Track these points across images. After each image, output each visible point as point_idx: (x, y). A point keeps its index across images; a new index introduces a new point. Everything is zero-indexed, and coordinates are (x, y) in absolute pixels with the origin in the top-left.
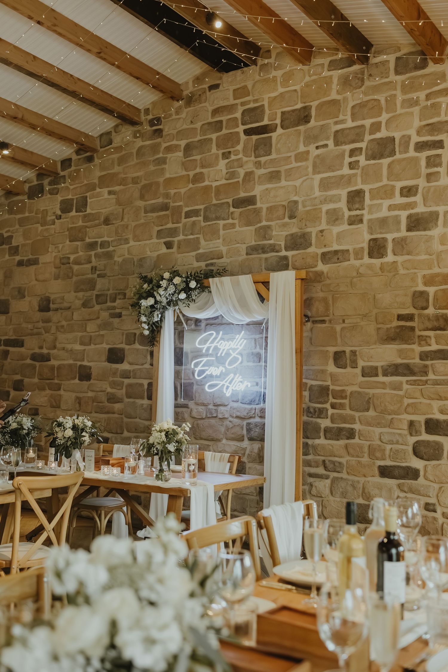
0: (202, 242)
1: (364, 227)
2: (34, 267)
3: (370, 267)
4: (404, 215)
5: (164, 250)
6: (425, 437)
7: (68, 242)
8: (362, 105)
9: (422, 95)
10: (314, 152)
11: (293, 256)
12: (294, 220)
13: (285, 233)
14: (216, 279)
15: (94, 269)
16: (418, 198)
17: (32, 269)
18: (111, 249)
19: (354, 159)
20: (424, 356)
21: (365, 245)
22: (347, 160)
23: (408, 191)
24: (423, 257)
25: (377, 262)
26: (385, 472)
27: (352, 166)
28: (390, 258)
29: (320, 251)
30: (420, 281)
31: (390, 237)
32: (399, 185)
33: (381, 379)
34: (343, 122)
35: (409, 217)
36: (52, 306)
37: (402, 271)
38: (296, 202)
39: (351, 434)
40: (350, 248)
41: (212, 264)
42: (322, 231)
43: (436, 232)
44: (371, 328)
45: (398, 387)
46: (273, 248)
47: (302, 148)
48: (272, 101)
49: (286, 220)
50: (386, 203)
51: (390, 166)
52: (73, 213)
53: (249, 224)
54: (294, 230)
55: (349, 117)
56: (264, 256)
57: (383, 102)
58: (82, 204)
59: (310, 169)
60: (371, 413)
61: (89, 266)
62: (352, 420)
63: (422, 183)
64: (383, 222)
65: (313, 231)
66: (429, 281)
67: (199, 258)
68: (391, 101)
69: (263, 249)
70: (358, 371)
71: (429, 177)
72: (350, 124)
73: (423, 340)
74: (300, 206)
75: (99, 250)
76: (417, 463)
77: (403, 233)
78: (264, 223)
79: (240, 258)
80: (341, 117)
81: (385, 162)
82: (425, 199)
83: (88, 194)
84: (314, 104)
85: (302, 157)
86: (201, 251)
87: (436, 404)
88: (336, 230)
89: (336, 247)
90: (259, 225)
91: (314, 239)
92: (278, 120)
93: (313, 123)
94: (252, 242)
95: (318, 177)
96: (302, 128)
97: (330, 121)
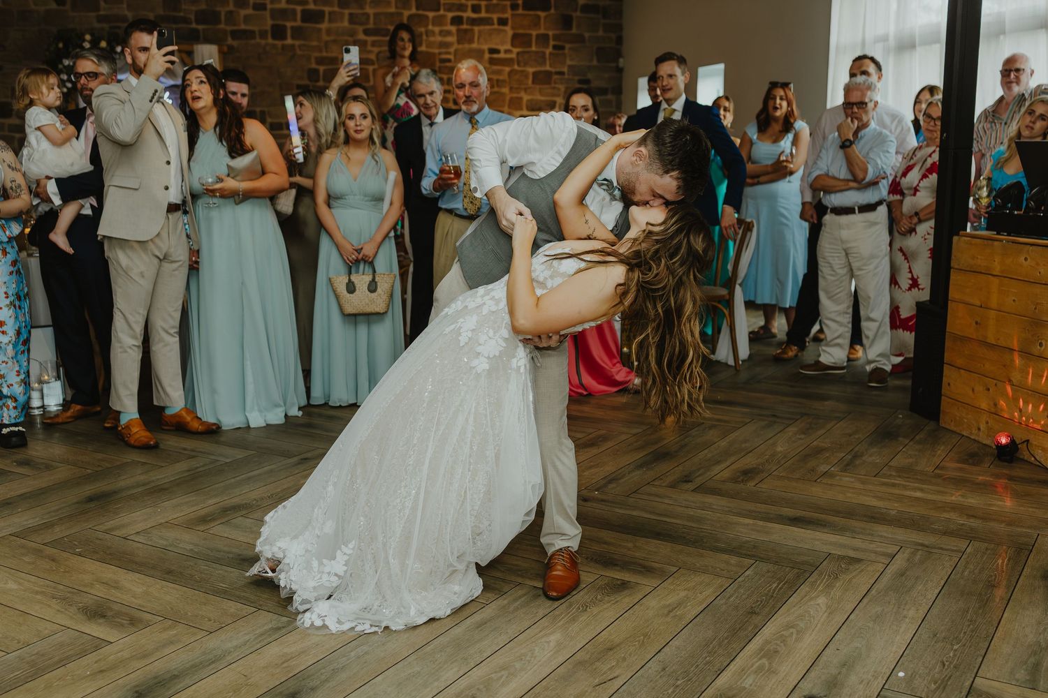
1: (267, 14)
3: (274, 46)
4: (299, 9)
5: (54, 6)
11: (204, 30)
21: (268, 28)
24: (315, 43)
25: (279, 43)
28: (289, 41)
29: (229, 28)
30: (313, 60)
31: (289, 24)
35: (303, 12)
37: (299, 52)
40: (256, 29)
42: (231, 12)
43: (324, 26)
46: (186, 20)
54: (203, 7)
65: (223, 11)
66: (320, 61)
67: (101, 19)
77: (299, 23)
86: (102, 13)
88: (243, 12)
89: (243, 27)
91: (223, 18)
94: (160, 11)
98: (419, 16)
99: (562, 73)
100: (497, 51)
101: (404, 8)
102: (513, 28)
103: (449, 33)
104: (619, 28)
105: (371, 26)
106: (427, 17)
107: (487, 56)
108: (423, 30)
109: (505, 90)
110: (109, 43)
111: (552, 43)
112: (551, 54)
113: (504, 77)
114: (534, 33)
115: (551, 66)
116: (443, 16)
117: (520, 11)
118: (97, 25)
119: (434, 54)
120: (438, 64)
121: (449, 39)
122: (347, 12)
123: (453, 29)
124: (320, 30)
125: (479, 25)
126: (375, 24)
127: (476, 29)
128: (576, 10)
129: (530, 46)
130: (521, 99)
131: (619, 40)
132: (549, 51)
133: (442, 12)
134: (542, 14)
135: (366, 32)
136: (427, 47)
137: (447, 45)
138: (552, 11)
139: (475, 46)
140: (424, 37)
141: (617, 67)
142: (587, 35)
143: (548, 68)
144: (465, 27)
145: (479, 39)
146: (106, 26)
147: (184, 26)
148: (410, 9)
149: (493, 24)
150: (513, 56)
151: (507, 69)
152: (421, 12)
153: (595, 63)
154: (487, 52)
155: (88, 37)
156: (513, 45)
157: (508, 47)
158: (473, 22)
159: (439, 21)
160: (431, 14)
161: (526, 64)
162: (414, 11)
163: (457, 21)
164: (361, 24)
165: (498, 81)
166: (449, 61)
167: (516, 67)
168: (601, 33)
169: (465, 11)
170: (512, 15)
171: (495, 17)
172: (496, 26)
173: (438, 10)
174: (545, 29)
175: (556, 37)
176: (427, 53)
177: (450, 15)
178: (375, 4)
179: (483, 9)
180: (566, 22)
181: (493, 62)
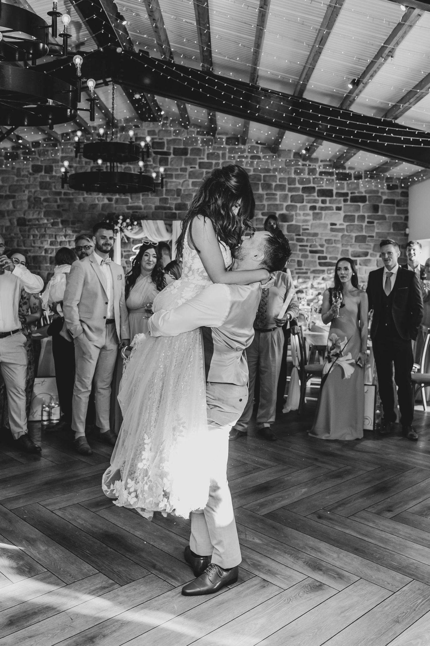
0: (130, 200)
2: (12, 200)
5: (106, 201)
7: (38, 189)
8: (212, 154)
9: (236, 156)
10: (189, 169)
11: (179, 213)
12: (180, 198)
13: (175, 202)
14: (145, 221)
15: (58, 206)
17: (11, 201)
18: (71, 197)
34: (203, 159)
36: (27, 223)
38: (181, 190)
41: (137, 212)
46: (170, 208)
47: (183, 166)
48: (169, 142)
49: (175, 196)
52: (43, 173)
54: (179, 201)
55: (206, 158)
56: (164, 211)
57: (221, 155)
58: (49, 170)
59: (187, 176)
61: (55, 204)
67: (129, 208)
68: (224, 155)
69: (165, 208)
72: (206, 160)
74: (182, 192)
75: (63, 196)
78: (164, 196)
79: (151, 211)
80: (202, 157)
83: (54, 165)
84: (190, 148)
85: (184, 170)
86: (129, 205)
90: (162, 197)
92: (172, 151)
93: (189, 156)
94: (158, 204)
95: (191, 181)
96: (184, 157)
97: (198, 157)
98: (292, 205)
99: (372, 237)
100: (335, 224)
101: (284, 202)
102: (344, 212)
103: (308, 215)
104: (406, 212)
105: (266, 210)
106: (296, 206)
107: (329, 227)
108: (294, 213)
109: (339, 246)
110: (131, 220)
111: (367, 220)
112: (366, 226)
113: (339, 238)
114: (357, 215)
115: (366, 232)
116: (305, 206)
117: (349, 203)
118: (127, 211)
119: (300, 226)
120: (301, 231)
121: (308, 218)
123: (311, 212)
125: (325, 210)
126: (268, 210)
127: (323, 212)
128: (381, 202)
129: (354, 222)
130: (348, 250)
131: (407, 218)
132: (365, 224)
133: (305, 203)
134: (361, 204)
136: (296, 222)
137: (306, 221)
138: (367, 203)
139: (322, 221)
140: (295, 217)
141: (405, 233)
142: (387, 216)
143: (364, 233)
144: (317, 211)
145: (325, 217)
146: (131, 211)
147: (169, 211)
148: (287, 202)
149: (333, 210)
150: (344, 227)
151: (340, 234)
153: (392, 231)
154: (329, 225)
155: (121, 217)
156: (344, 221)
157: (342, 222)
158: (322, 209)
159: (303, 208)
160: (299, 205)
161: (351, 231)
162: (289, 203)
163: (313, 208)
164: (261, 210)
165: (335, 240)
166: (308, 229)
167: (346, 233)
168: (395, 214)
169: (318, 203)
170: (344, 205)
171: (334, 206)
172: (335, 211)
173: (303, 202)
174: (363, 212)
175: (369, 217)
176: (296, 225)
178: (268, 199)
179: (328, 202)
180: (375, 208)
181: (332, 230)
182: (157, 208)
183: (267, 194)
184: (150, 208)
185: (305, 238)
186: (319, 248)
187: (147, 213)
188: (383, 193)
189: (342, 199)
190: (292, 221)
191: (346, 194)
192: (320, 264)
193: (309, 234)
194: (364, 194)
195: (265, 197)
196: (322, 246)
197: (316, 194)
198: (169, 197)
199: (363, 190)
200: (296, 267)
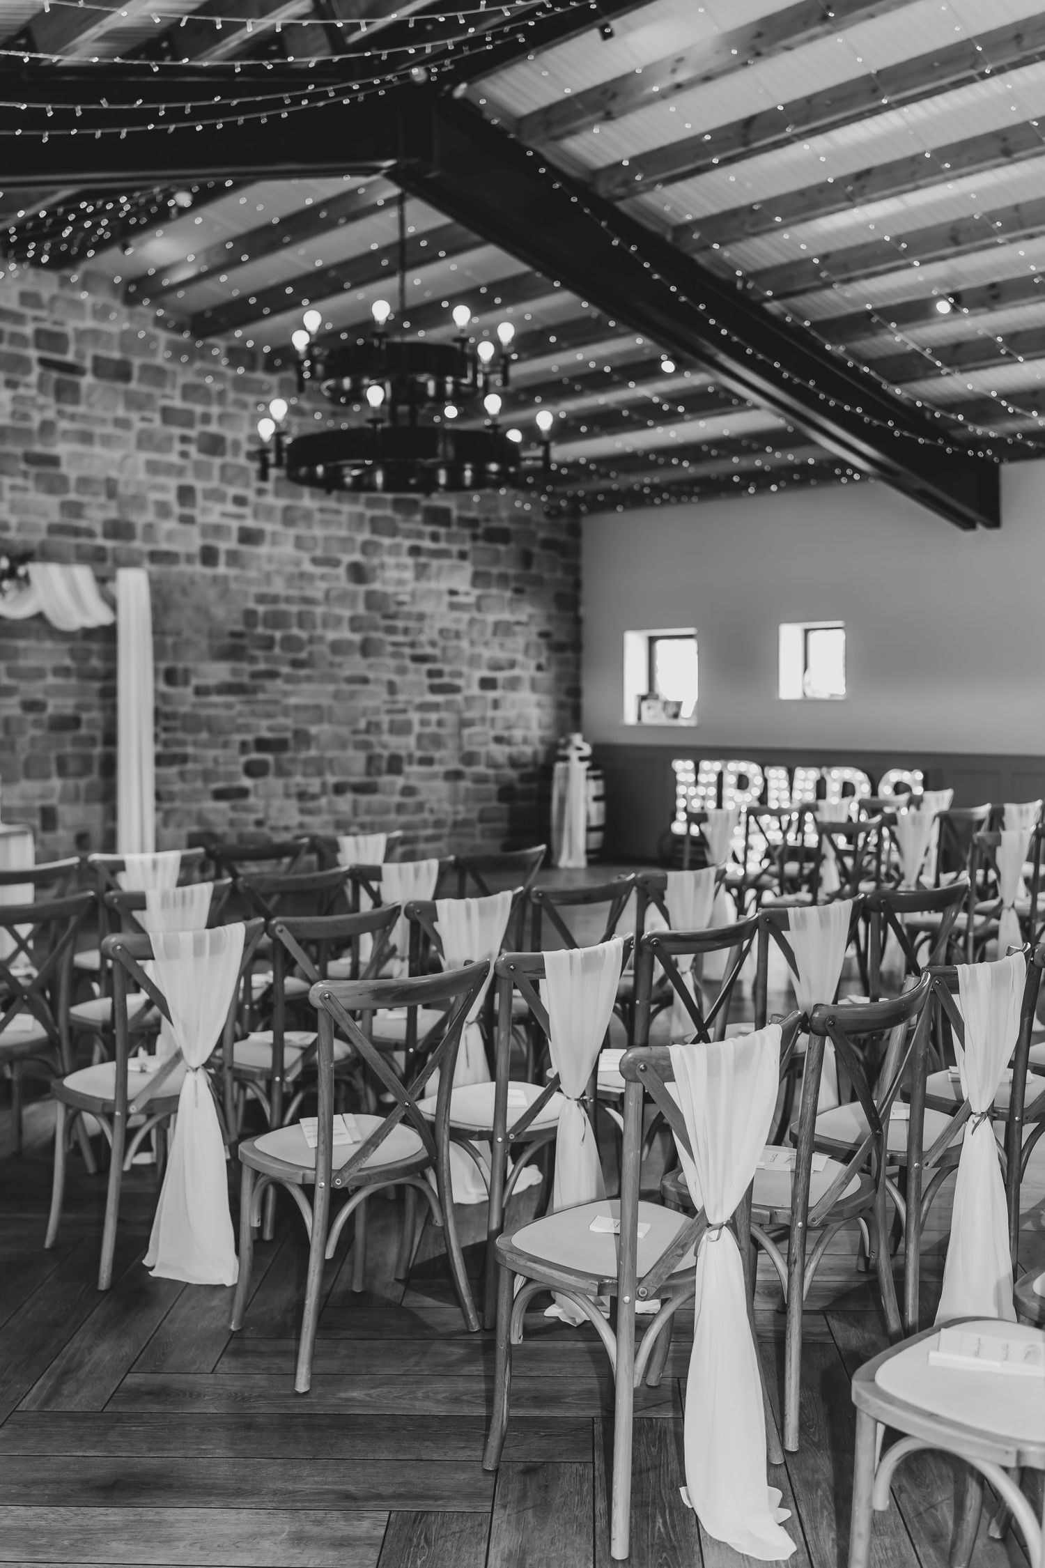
1: (195, 531)
3: (204, 576)
4: (235, 525)
6: (255, 756)
8: (193, 387)
9: (250, 399)
10: (138, 425)
11: (114, 549)
12: (113, 504)
13: (101, 516)
16: (247, 511)
19: (186, 447)
20: (255, 675)
21: (197, 550)
22: (178, 446)
23: (240, 501)
24: (254, 574)
25: (209, 571)
26: (219, 795)
27: (184, 455)
28: (222, 569)
29: (147, 547)
30: (251, 598)
31: (222, 546)
32: (232, 491)
33: (215, 699)
34: (171, 398)
35: (240, 528)
37: (233, 586)
38: (116, 481)
39: (184, 759)
40: (181, 551)
42: (148, 524)
43: (264, 550)
44: (204, 644)
45: (229, 706)
46: (90, 533)
47: (121, 412)
48: (81, 335)
49: (103, 499)
50: (218, 508)
51: (224, 468)
53: (51, 490)
54: (113, 514)
55: (177, 393)
59: (133, 443)
60: (204, 735)
62: (183, 743)
63: (250, 494)
64: (218, 530)
65: (139, 520)
66: (261, 599)
68: (221, 395)
69: (77, 532)
70: (189, 691)
71: (261, 492)
72: (177, 403)
73: (253, 660)
74: (121, 488)
76: (247, 782)
77: (235, 545)
78: (72, 496)
80: (168, 391)
81: (217, 461)
82: (256, 515)
84: (137, 362)
85: (122, 423)
87: (264, 723)
88: (166, 526)
89: (164, 546)
90: (66, 498)
91: (139, 531)
92: (88, 364)
93: (133, 385)
94: (56, 518)
95: (144, 456)
96: (120, 386)
97: (156, 391)
98: (373, 542)
100: (456, 593)
101: (356, 532)
102: (473, 564)
104: (577, 569)
105: (319, 553)
106: (381, 545)
107: (446, 598)
108: (376, 561)
109: (465, 644)
111: (513, 585)
112: (510, 598)
113: (464, 626)
114: (495, 570)
115: (510, 614)
116: (399, 545)
117: (480, 543)
119: (389, 594)
120: (393, 608)
121: (405, 575)
122: (292, 532)
123: (409, 561)
124: (259, 557)
125: (437, 558)
126: (323, 550)
127: (435, 563)
128: (536, 545)
129: (492, 588)
130: (480, 656)
131: (577, 585)
132: (508, 594)
133: (398, 539)
134: (502, 548)
135: (315, 561)
136: (382, 584)
137: (400, 582)
138: (513, 545)
139: (432, 585)
140: (378, 572)
141: (577, 617)
142: (546, 576)
143: (506, 616)
144: (423, 559)
145: (437, 576)
147: (84, 540)
148: (363, 533)
149: (452, 557)
150: (471, 599)
151: (466, 617)
152: (376, 538)
153: (555, 612)
154: (446, 593)
156: (472, 586)
157: (468, 588)
158: (433, 554)
159: (394, 550)
160: (386, 541)
161: (486, 610)
162: (367, 535)
163: (415, 551)
164: (308, 549)
165: (457, 631)
166: (405, 603)
167: (475, 614)
168: (559, 574)
169: (424, 539)
170: (475, 548)
171: (455, 548)
172: (455, 560)
173: (395, 535)
174: (506, 567)
175: (518, 578)
176: (382, 593)
177: (407, 543)
178: (326, 523)
179: (443, 538)
180: (526, 559)
181: (453, 606)
182: (54, 529)
183: (322, 510)
184: (34, 528)
185: (400, 624)
186: (428, 650)
187: (24, 542)
188: (539, 525)
189: (467, 532)
190: (373, 580)
191: (473, 523)
192: (434, 689)
193: (409, 616)
194: (506, 524)
195: (318, 516)
196: (433, 644)
197: (418, 517)
198: (85, 499)
199: (504, 514)
200: (386, 696)
